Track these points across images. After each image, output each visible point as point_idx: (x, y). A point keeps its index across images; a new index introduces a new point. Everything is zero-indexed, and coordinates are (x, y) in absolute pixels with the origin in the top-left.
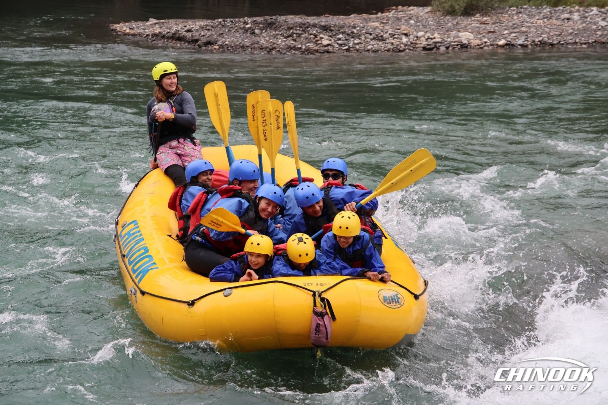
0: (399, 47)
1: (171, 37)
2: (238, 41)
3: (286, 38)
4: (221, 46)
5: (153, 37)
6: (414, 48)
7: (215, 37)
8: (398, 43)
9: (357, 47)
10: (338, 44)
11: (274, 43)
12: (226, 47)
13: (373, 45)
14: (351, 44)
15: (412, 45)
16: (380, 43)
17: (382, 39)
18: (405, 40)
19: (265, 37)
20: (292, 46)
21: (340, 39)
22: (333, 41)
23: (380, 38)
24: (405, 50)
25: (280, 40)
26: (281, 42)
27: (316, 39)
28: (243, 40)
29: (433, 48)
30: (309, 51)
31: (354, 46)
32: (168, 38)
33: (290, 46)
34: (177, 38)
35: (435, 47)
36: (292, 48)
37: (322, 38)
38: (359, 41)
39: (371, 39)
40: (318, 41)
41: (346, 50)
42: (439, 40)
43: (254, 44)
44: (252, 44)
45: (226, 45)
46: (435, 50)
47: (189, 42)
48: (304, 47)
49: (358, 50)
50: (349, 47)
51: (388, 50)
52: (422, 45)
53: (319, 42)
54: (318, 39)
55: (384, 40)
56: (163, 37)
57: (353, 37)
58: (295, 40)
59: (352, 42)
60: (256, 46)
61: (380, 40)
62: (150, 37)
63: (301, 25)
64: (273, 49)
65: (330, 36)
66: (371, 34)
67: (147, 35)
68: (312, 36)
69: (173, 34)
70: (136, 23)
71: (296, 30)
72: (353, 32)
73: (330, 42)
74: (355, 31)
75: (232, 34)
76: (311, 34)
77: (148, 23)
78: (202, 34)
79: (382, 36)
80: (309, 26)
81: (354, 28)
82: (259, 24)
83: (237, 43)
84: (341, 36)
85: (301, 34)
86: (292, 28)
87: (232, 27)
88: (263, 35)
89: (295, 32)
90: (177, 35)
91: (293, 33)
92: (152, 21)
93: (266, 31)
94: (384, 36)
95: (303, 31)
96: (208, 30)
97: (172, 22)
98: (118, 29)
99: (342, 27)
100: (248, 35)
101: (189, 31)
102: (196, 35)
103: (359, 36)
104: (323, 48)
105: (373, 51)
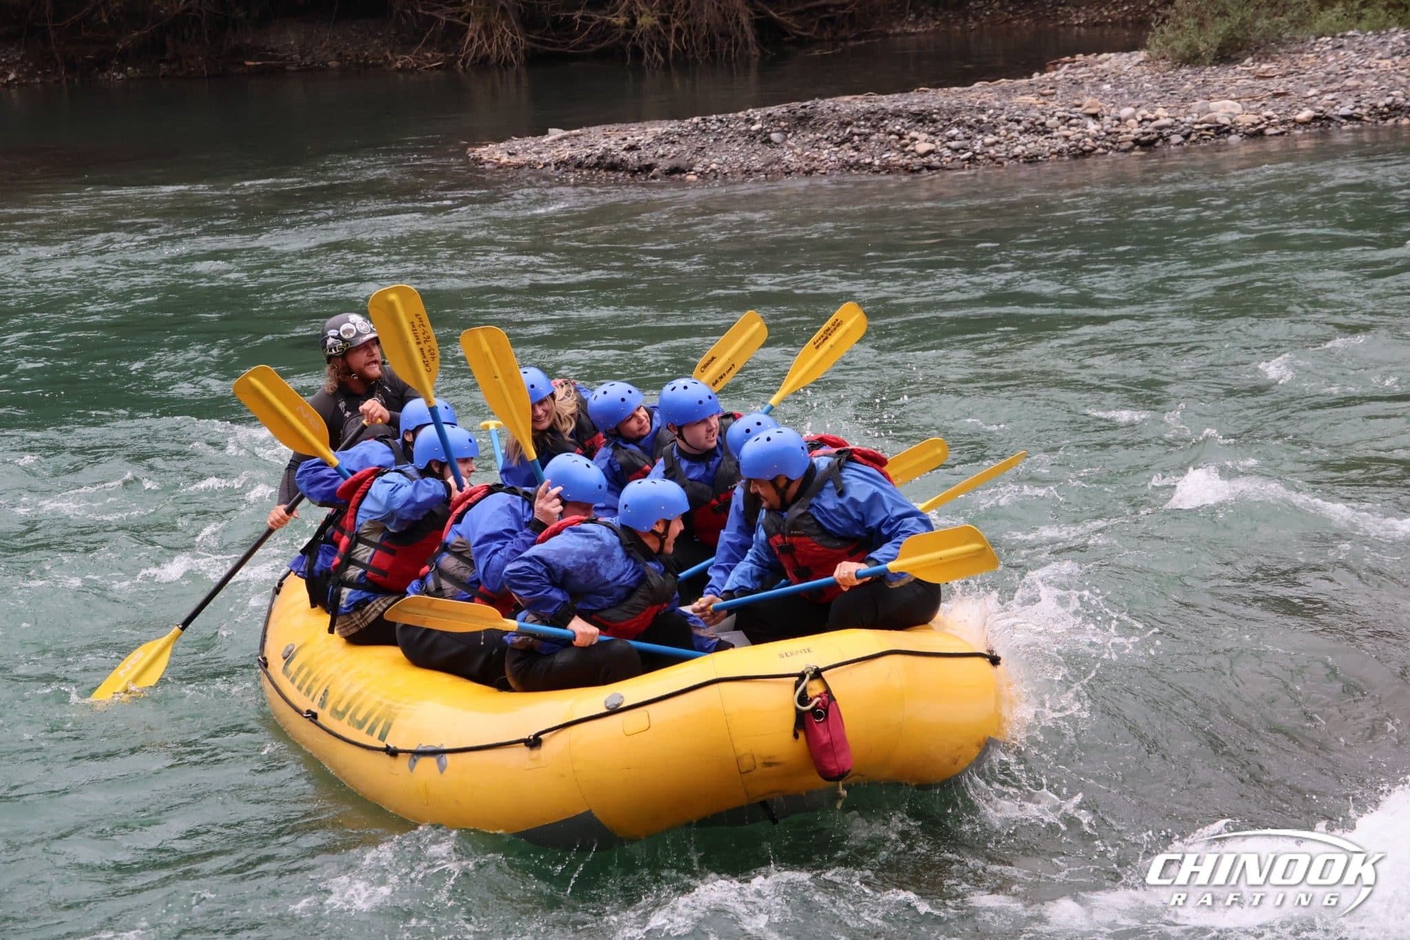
0: (1081, 144)
1: (597, 165)
2: (737, 161)
3: (838, 144)
4: (702, 175)
5: (558, 169)
6: (1114, 143)
7: (688, 155)
8: (1080, 135)
9: (992, 151)
10: (949, 148)
11: (814, 159)
12: (713, 174)
13: (1025, 145)
14: (978, 148)
15: (1109, 138)
16: (1042, 138)
17: (1045, 131)
18: (1092, 127)
19: (790, 147)
20: (852, 161)
21: (953, 138)
22: (938, 143)
23: (1040, 128)
24: (1095, 149)
25: (826, 152)
26: (828, 154)
27: (903, 142)
28: (747, 157)
29: (1156, 140)
30: (888, 168)
31: (986, 150)
32: (589, 168)
33: (847, 162)
34: (608, 164)
35: (1161, 136)
36: (851, 167)
37: (916, 139)
38: (996, 138)
39: (1021, 133)
40: (906, 145)
41: (968, 159)
42: (1168, 121)
43: (770, 164)
44: (766, 166)
45: (713, 170)
46: (1158, 144)
47: (634, 173)
48: (877, 162)
49: (993, 159)
50: (974, 152)
51: (1060, 153)
52: (1132, 136)
53: (910, 148)
54: (907, 141)
55: (1048, 132)
56: (579, 165)
57: (981, 132)
58: (857, 149)
59: (980, 143)
60: (776, 167)
61: (1039, 133)
62: (553, 167)
63: (867, 116)
64: (815, 169)
65: (932, 134)
66: (1018, 122)
67: (546, 165)
68: (893, 137)
69: (599, 158)
70: (521, 141)
71: (859, 127)
72: (979, 121)
73: (932, 147)
74: (984, 118)
75: (724, 147)
76: (890, 133)
77: (547, 139)
78: (661, 152)
79: (1043, 124)
80: (885, 115)
81: (983, 111)
82: (779, 120)
83: (736, 166)
84: (954, 131)
85: (870, 134)
86: (849, 124)
87: (721, 133)
88: (789, 142)
89: (856, 130)
90: (609, 160)
91: (852, 134)
92: (556, 133)
93: (795, 134)
94: (1048, 123)
95: (873, 126)
96: (673, 142)
97: (596, 132)
98: (485, 157)
99: (957, 112)
100: (758, 145)
101: (631, 148)
102: (648, 156)
103: (993, 129)
104: (918, 161)
105: (1027, 158)
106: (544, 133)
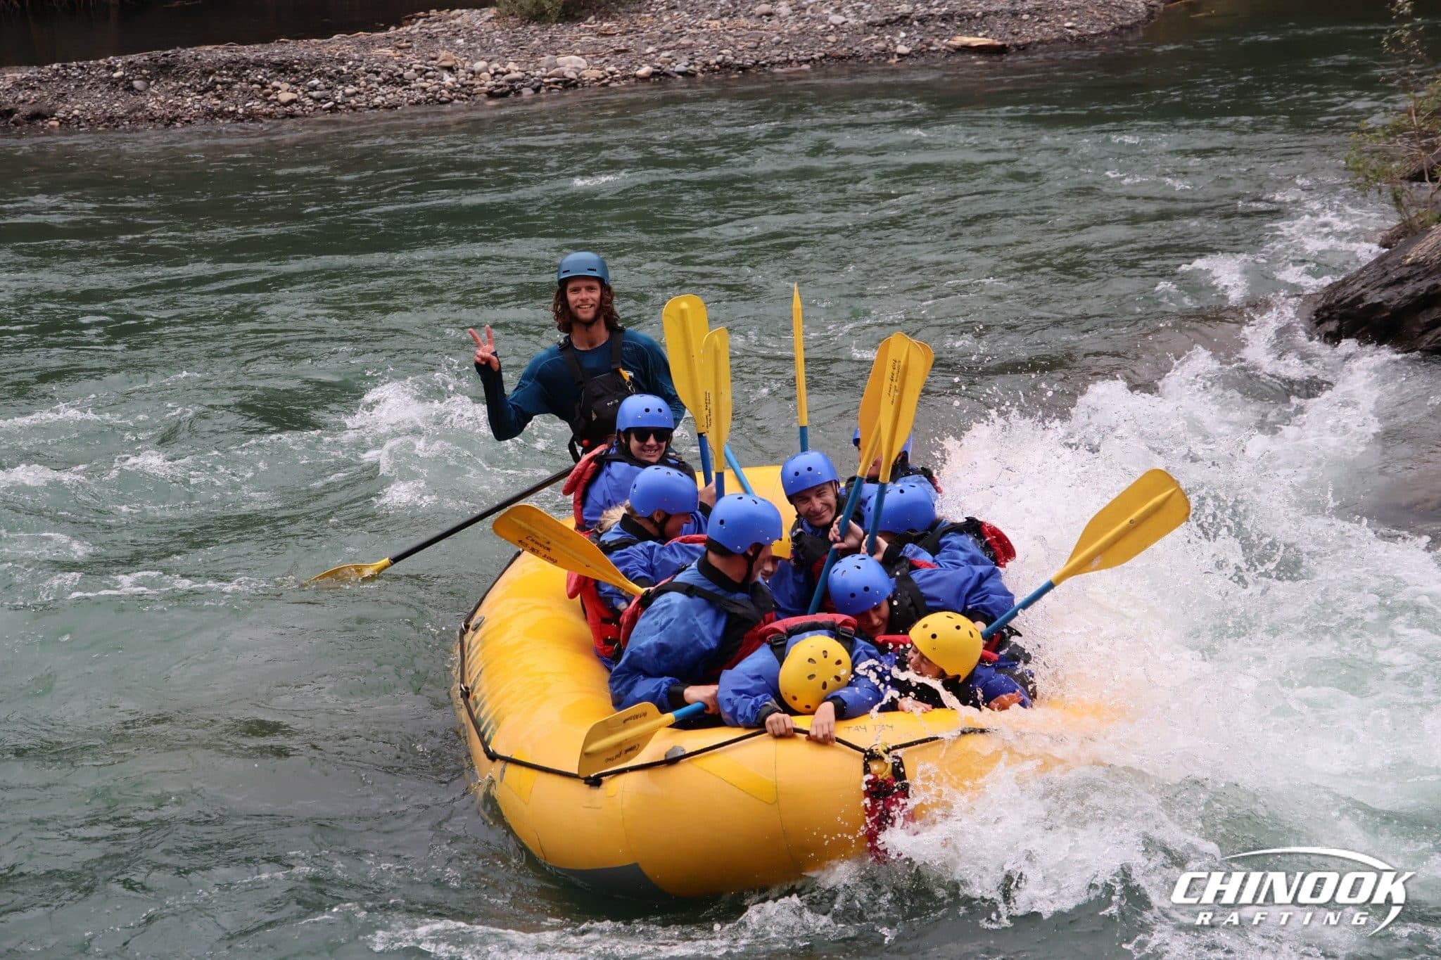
0: (438, 96)
2: (99, 107)
3: (201, 93)
4: (64, 121)
6: (469, 95)
7: (49, 102)
8: (436, 87)
9: (353, 101)
10: (311, 97)
11: (178, 107)
12: (76, 121)
13: (384, 95)
14: (339, 97)
15: (464, 90)
16: (400, 90)
17: (403, 82)
18: (448, 79)
19: (153, 95)
20: (216, 109)
21: (314, 88)
22: (300, 93)
23: (398, 80)
24: (451, 100)
25: (189, 99)
26: (192, 102)
27: (266, 91)
28: (110, 104)
29: (508, 93)
30: (251, 116)
31: (346, 100)
33: (211, 110)
35: (512, 89)
36: (215, 114)
37: (278, 89)
38: (356, 89)
39: (380, 84)
40: (269, 94)
41: (330, 108)
42: (519, 75)
43: (134, 111)
44: (130, 112)
45: (75, 116)
46: (512, 95)
48: (241, 111)
49: (354, 109)
50: (336, 102)
51: (418, 103)
52: (485, 88)
53: (273, 97)
54: (269, 90)
55: (406, 84)
57: (341, 82)
58: (220, 97)
59: (340, 93)
60: (140, 114)
61: (397, 84)
63: (230, 65)
64: (179, 117)
65: (294, 83)
66: (377, 73)
68: (255, 86)
71: (221, 75)
72: (339, 72)
73: (295, 96)
74: (344, 69)
75: (86, 94)
76: (253, 83)
78: (21, 97)
79: (401, 76)
80: (246, 64)
81: (342, 62)
82: (141, 67)
83: (99, 112)
84: (316, 81)
85: (233, 83)
86: (211, 72)
87: (82, 80)
88: (152, 90)
89: (218, 79)
91: (215, 83)
93: (157, 81)
94: (406, 74)
95: (236, 76)
96: (33, 88)
99: (317, 63)
100: (120, 92)
102: (8, 101)
103: (353, 80)
104: (281, 110)
105: (386, 108)
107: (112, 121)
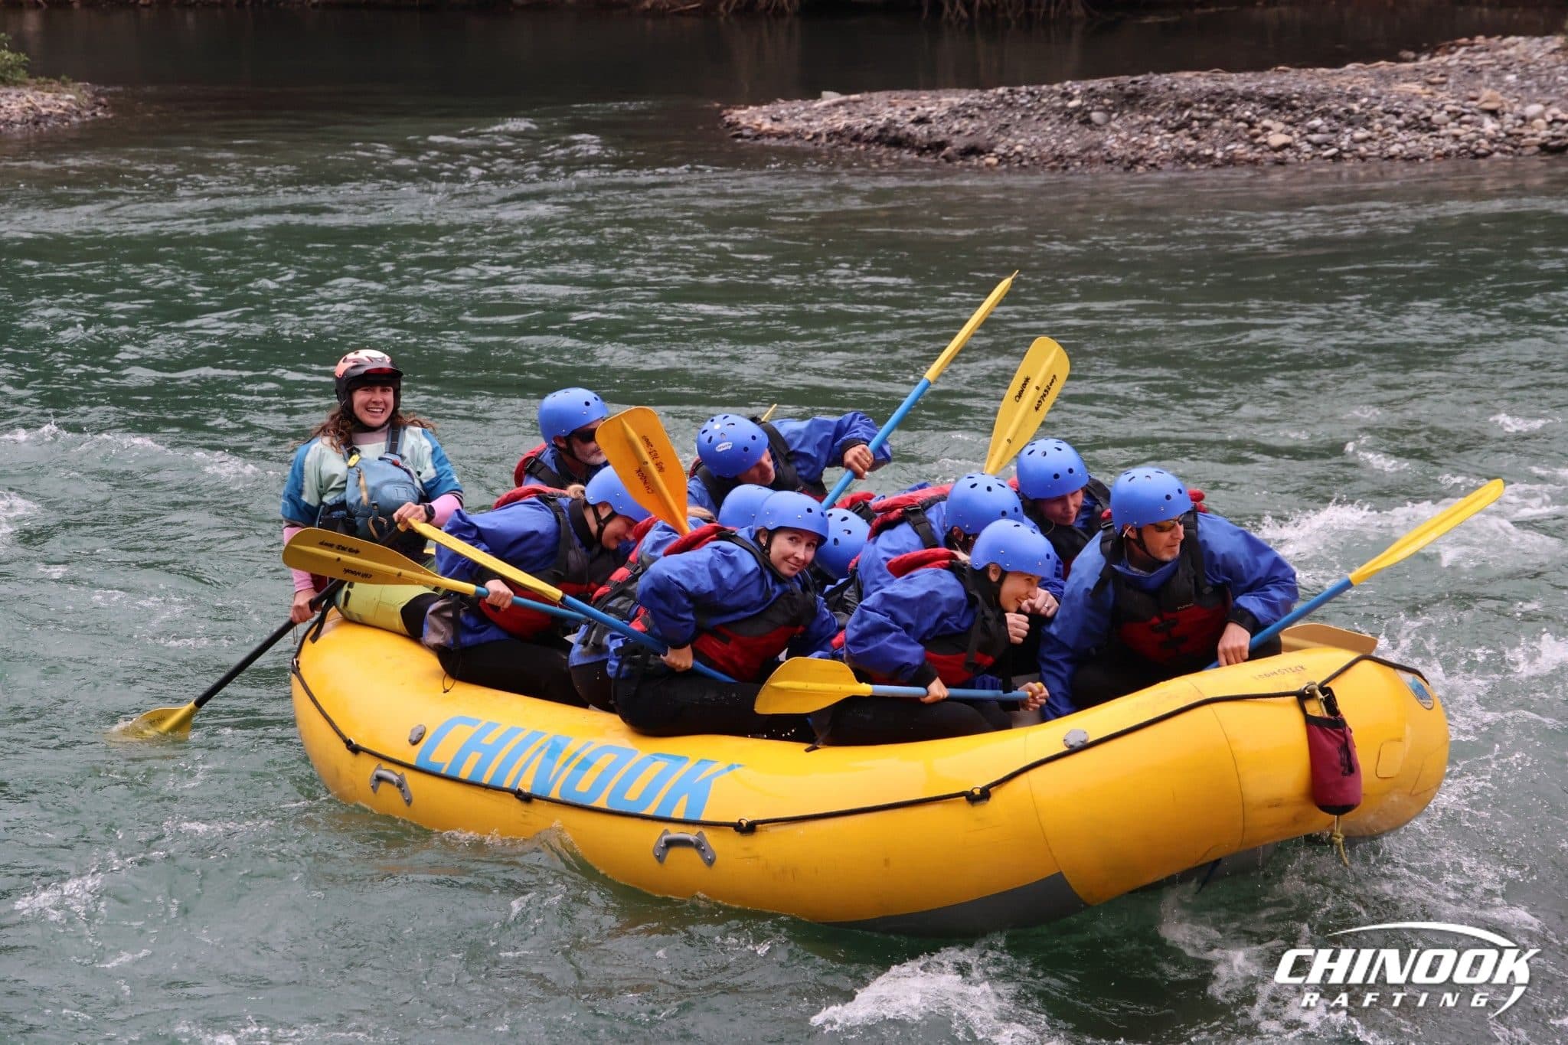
0: (1474, 146)
1: (877, 139)
2: (1048, 143)
3: (1173, 130)
4: (1004, 159)
5: (830, 140)
6: (1515, 147)
7: (988, 134)
8: (1473, 135)
9: (1362, 149)
10: (1309, 142)
11: (1142, 147)
12: (1018, 158)
13: (1403, 143)
14: (1345, 143)
15: (1510, 140)
16: (1424, 137)
17: (1426, 126)
18: (1490, 126)
19: (1114, 131)
20: (1189, 151)
21: (1314, 130)
22: (1296, 135)
23: (1424, 124)
24: (1490, 153)
25: (1157, 138)
26: (1160, 142)
27: (1253, 131)
28: (1060, 140)
30: (1231, 161)
31: (1354, 147)
32: (868, 141)
33: (1182, 152)
34: (891, 139)
36: (1187, 158)
37: (1267, 129)
38: (1368, 133)
39: (1400, 128)
40: (1256, 136)
41: (1332, 157)
43: (1088, 149)
44: (1083, 151)
45: (1018, 153)
47: (921, 151)
48: (1219, 155)
49: (1363, 158)
50: (1340, 149)
51: (1447, 155)
52: (1538, 140)
53: (1261, 139)
54: (1258, 131)
55: (1434, 130)
56: (857, 138)
57: (1350, 124)
58: (1195, 137)
59: (1348, 138)
60: (1095, 154)
61: (1422, 130)
62: (824, 139)
63: (1212, 97)
64: (1140, 160)
65: (1290, 123)
66: (1398, 115)
67: (817, 136)
68: (1241, 124)
69: (882, 130)
70: (788, 104)
71: (1200, 110)
72: (1349, 112)
73: (1289, 139)
74: (1356, 107)
75: (1033, 126)
76: (1238, 120)
77: (819, 104)
78: (956, 127)
79: (1428, 119)
80: (1233, 97)
81: (1354, 98)
82: (1103, 96)
83: (1046, 149)
84: (1317, 122)
85: (1213, 120)
86: (1188, 106)
87: (1031, 108)
88: (1114, 125)
89: (1196, 114)
90: (892, 133)
91: (1191, 118)
92: (830, 97)
93: (1121, 115)
94: (1435, 117)
95: (1218, 111)
96: (971, 117)
97: (879, 98)
98: (744, 122)
99: (1322, 98)
100: (1075, 126)
101: (921, 121)
102: (940, 131)
103: (1366, 121)
104: (1269, 155)
105: (1405, 159)
106: (817, 96)
107: (1061, 160)
